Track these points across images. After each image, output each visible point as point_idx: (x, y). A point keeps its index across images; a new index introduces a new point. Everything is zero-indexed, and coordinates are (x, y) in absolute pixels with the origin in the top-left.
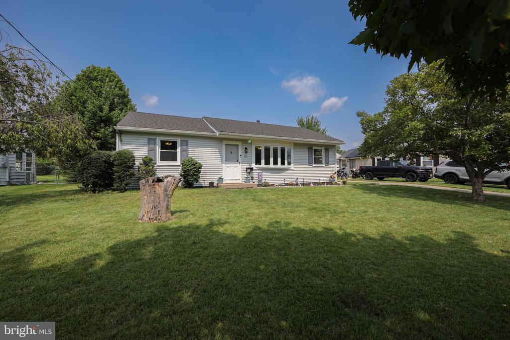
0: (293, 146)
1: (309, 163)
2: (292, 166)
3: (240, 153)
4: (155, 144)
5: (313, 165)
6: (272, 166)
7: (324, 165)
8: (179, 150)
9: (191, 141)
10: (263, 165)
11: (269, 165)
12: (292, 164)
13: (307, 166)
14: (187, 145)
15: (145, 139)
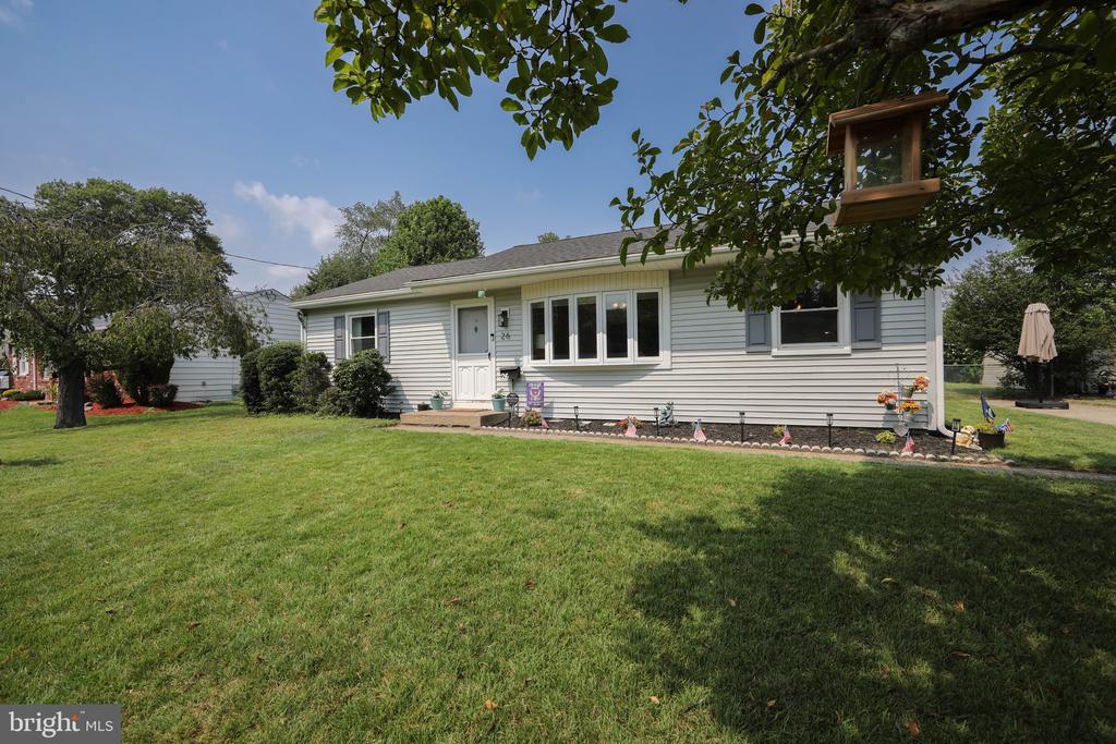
0: (667, 282)
1: (749, 343)
2: (664, 358)
3: (491, 330)
4: (343, 327)
5: (775, 351)
6: (574, 359)
7: (847, 350)
8: (376, 337)
9: (395, 313)
10: (549, 360)
11: (568, 358)
12: (660, 352)
13: (741, 355)
14: (388, 323)
15: (329, 320)
